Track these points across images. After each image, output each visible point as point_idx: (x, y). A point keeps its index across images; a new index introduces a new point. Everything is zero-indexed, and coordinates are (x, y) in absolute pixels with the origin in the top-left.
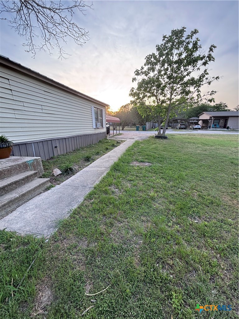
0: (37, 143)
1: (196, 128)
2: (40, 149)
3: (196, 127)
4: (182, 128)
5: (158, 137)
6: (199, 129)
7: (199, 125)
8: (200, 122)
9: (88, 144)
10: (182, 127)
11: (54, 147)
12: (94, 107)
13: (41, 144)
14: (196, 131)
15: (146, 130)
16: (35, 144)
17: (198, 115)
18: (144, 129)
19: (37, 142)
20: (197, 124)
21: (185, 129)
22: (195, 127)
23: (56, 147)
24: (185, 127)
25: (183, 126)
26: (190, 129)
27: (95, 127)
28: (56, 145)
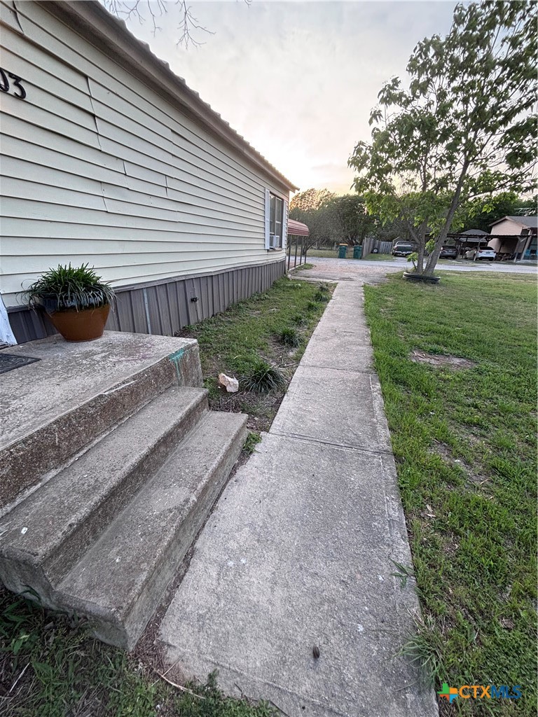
0: (153, 288)
1: (481, 258)
2: (161, 303)
3: (484, 254)
4: (447, 257)
5: (415, 278)
6: (491, 259)
7: (491, 249)
8: (493, 243)
9: (253, 292)
10: (447, 253)
11: (189, 299)
12: (271, 193)
13: (161, 292)
14: (484, 265)
15: (361, 258)
16: (150, 290)
17: (490, 225)
18: (357, 256)
19: (155, 286)
20: (484, 246)
21: (454, 258)
22: (480, 255)
23: (194, 300)
24: (454, 254)
25: (449, 252)
26: (466, 259)
27: (268, 247)
28: (194, 295)
